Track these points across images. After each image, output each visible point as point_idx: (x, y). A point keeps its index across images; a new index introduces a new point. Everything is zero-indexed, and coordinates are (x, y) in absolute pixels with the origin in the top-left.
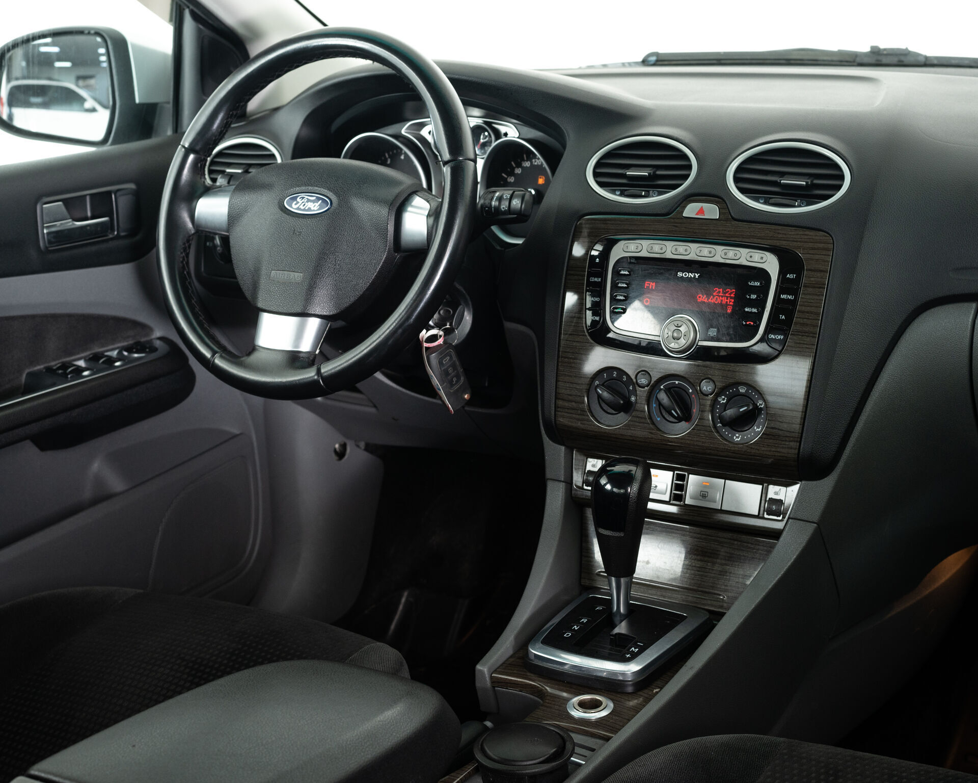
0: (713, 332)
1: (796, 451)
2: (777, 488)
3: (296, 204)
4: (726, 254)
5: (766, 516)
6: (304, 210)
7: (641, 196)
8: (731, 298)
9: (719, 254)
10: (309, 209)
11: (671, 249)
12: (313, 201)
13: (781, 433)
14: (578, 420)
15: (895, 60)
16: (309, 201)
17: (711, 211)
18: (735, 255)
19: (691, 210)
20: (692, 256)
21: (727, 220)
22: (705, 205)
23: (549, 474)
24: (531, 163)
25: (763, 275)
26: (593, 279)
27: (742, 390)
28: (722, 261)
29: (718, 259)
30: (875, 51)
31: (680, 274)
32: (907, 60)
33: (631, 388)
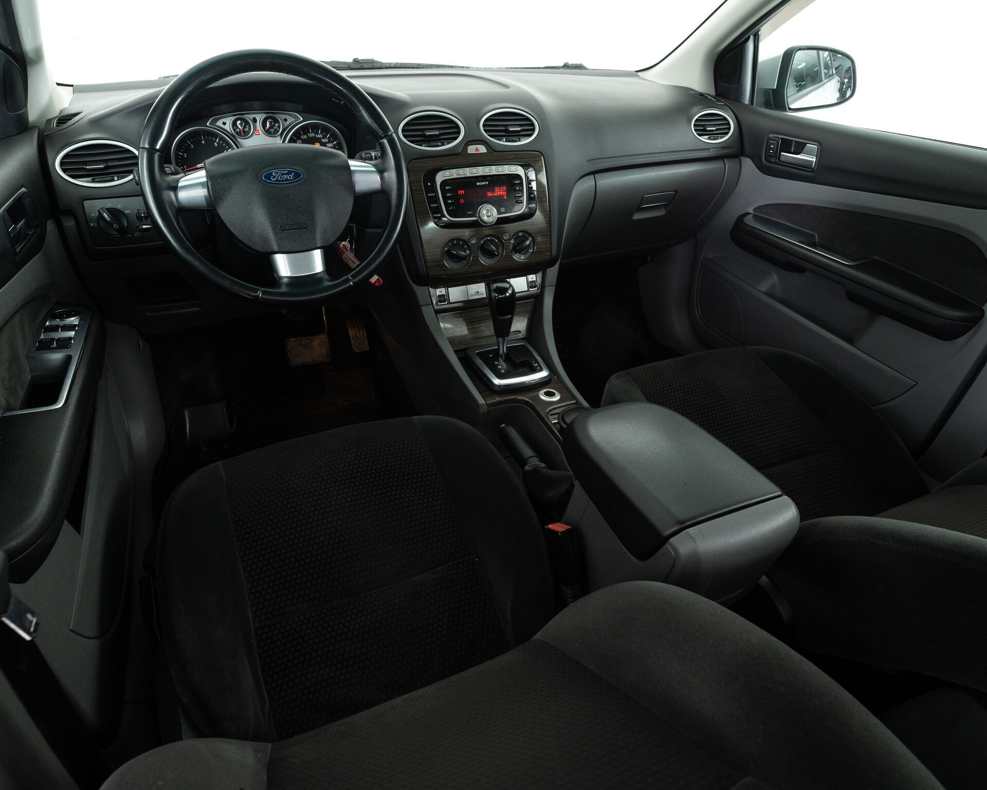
0: (503, 210)
1: (549, 256)
2: (532, 276)
3: (273, 178)
4: (498, 170)
5: (531, 290)
6: (283, 181)
7: (440, 146)
8: (504, 191)
9: (494, 170)
10: (287, 180)
11: (468, 172)
12: (287, 174)
13: (542, 250)
14: (442, 270)
15: (370, 66)
16: (283, 174)
17: (482, 149)
18: (503, 169)
19: (471, 149)
20: (481, 173)
21: (491, 152)
22: (478, 146)
23: (421, 303)
24: (308, 136)
25: (518, 177)
26: (429, 195)
27: (520, 234)
28: (497, 173)
29: (494, 173)
30: (356, 61)
31: (478, 184)
32: (376, 66)
33: (465, 247)
